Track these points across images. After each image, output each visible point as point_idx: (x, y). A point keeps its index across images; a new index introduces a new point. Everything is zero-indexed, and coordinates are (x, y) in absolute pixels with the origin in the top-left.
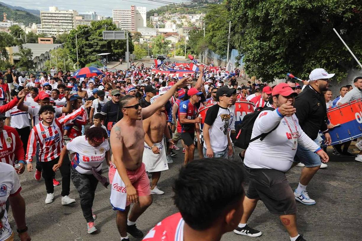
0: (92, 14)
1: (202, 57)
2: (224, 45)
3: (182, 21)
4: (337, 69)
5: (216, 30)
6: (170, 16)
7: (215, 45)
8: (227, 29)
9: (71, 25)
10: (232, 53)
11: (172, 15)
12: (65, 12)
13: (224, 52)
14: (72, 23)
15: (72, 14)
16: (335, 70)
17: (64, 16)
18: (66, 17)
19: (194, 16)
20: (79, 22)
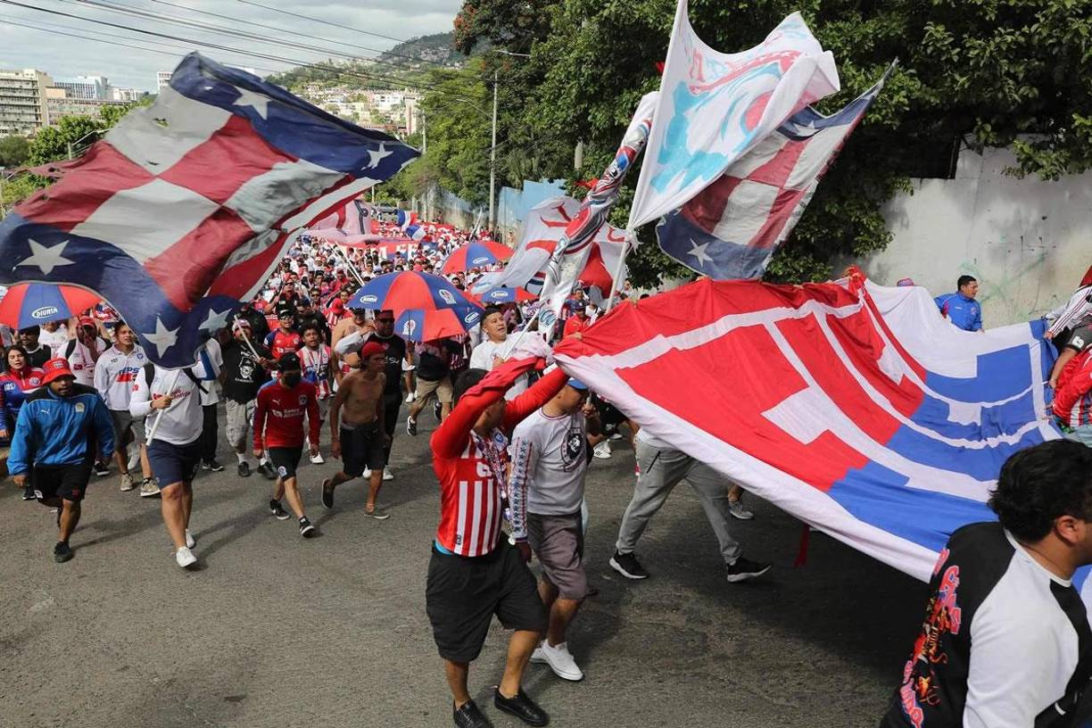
0: (94, 83)
1: (420, 206)
2: (482, 177)
3: (353, 108)
4: (810, 256)
5: (455, 137)
6: (321, 93)
7: (455, 176)
8: (488, 135)
9: (33, 111)
10: (502, 198)
11: (327, 92)
12: (13, 76)
13: (481, 193)
14: (36, 108)
15: (34, 82)
16: (805, 258)
17: (7, 86)
18: (14, 90)
19: (386, 96)
20: (56, 105)
